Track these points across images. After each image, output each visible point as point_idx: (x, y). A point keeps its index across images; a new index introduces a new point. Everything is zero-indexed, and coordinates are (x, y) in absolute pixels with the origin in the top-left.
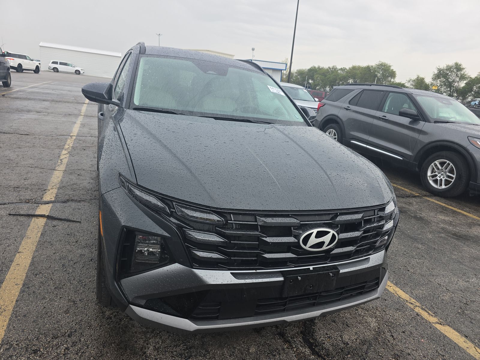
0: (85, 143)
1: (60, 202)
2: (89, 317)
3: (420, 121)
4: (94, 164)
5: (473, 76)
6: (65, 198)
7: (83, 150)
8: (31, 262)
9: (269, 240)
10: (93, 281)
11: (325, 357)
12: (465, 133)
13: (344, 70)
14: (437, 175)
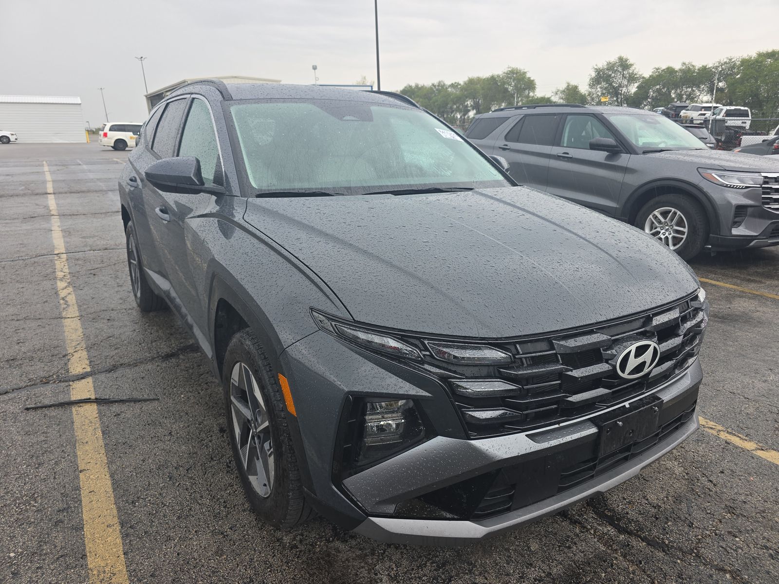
0: (89, 263)
1: (104, 372)
2: (260, 553)
3: (622, 154)
4: (124, 298)
5: (647, 75)
6: (108, 363)
7: (92, 275)
8: (113, 484)
9: (577, 373)
10: (234, 492)
11: (639, 533)
12: (692, 163)
13: (457, 86)
14: (660, 232)
